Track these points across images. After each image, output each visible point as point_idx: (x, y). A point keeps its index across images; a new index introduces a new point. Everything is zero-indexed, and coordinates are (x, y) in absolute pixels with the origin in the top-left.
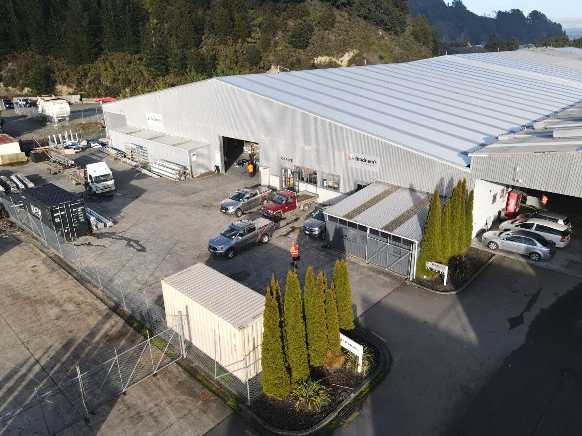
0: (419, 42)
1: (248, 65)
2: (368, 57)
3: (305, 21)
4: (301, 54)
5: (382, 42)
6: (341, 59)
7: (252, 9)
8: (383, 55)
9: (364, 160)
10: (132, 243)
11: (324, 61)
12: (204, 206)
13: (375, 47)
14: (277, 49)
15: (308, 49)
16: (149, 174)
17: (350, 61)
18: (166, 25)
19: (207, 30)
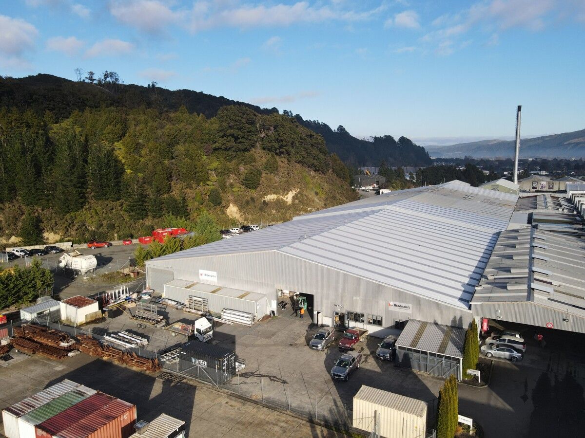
0: (340, 178)
1: (213, 205)
2: (307, 194)
3: (253, 166)
4: (253, 193)
5: (315, 180)
6: (286, 197)
7: (206, 155)
8: (318, 191)
9: (401, 306)
10: (272, 378)
11: (273, 198)
12: (290, 345)
13: (311, 186)
14: (234, 190)
15: (259, 189)
16: (223, 321)
17: (293, 197)
18: (140, 175)
19: (174, 177)
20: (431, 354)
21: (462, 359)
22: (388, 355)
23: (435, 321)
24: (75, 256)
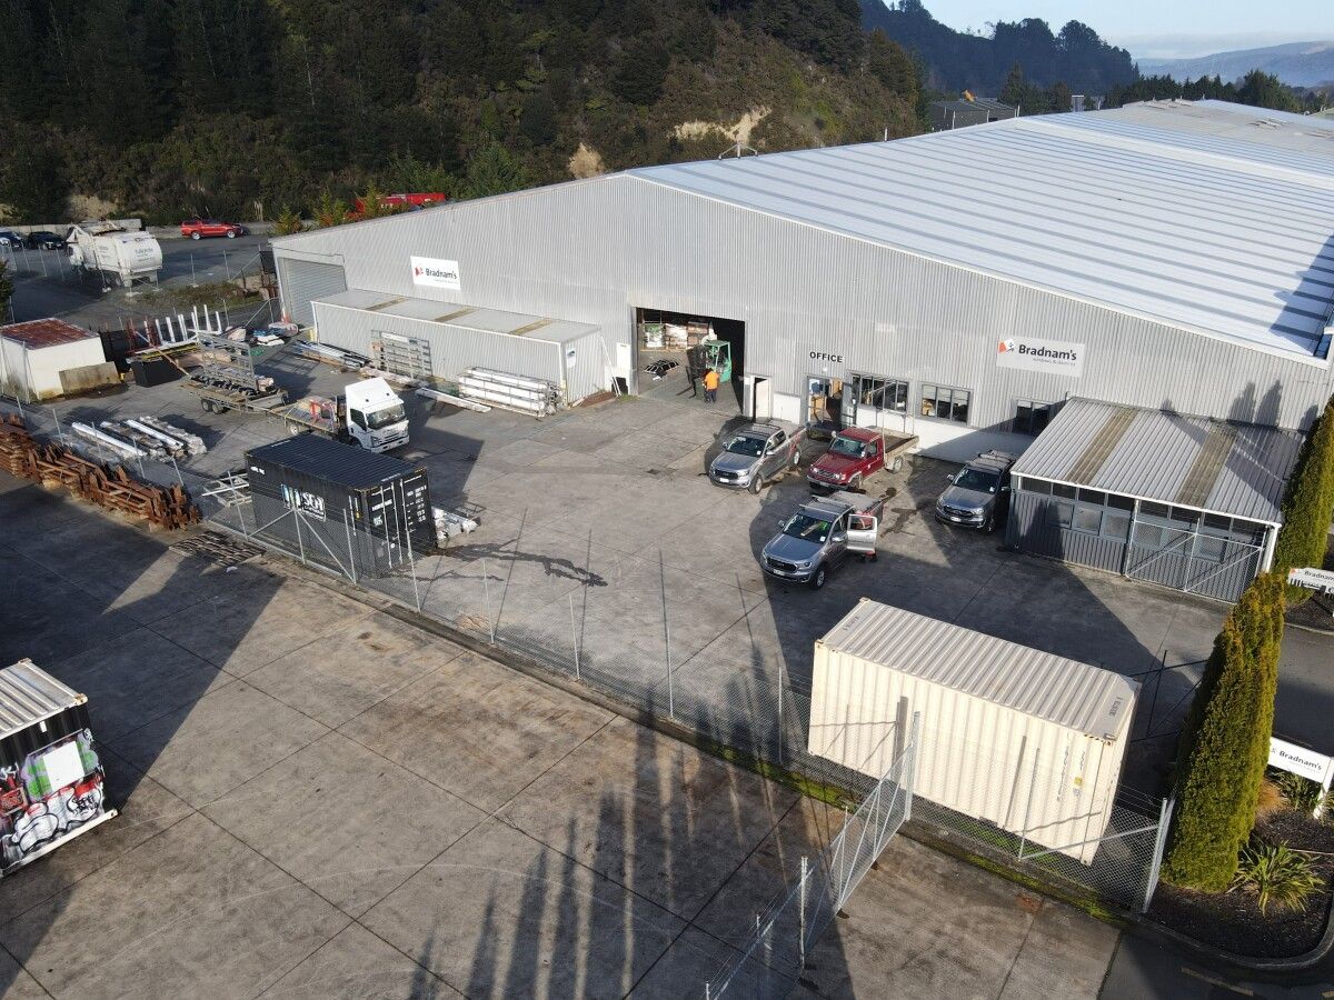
0: (891, 89)
1: (530, 142)
2: (792, 124)
3: (645, 38)
4: (645, 117)
5: (817, 88)
6: (734, 129)
7: (519, 11)
8: (823, 117)
9: (1042, 352)
10: (555, 566)
11: (697, 132)
12: (652, 472)
13: (805, 101)
14: (590, 106)
15: (659, 105)
16: (461, 403)
17: (754, 131)
18: (328, 49)
19: (425, 61)
20: (1149, 508)
21: (1278, 526)
22: (979, 511)
23: (1167, 403)
24: (102, 234)
